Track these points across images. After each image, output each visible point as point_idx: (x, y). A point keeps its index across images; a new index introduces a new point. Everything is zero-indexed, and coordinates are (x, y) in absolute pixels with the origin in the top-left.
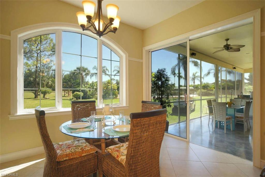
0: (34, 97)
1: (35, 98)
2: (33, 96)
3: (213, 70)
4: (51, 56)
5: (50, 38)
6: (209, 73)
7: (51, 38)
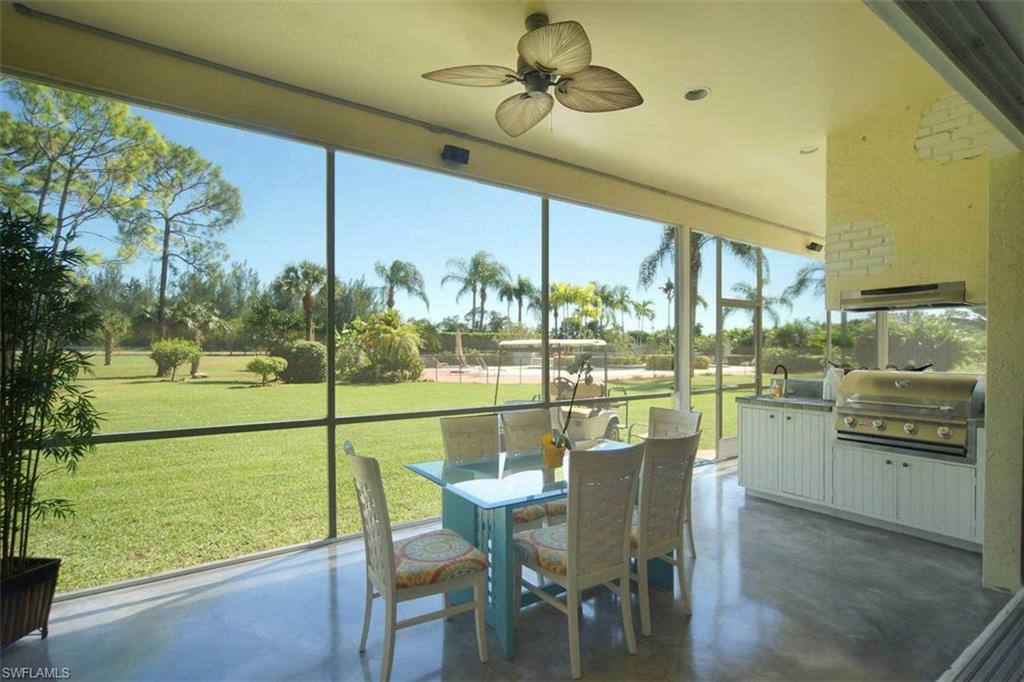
0: (155, 374)
1: (159, 374)
2: (152, 367)
3: (818, 269)
4: (218, 228)
5: (210, 164)
6: (802, 283)
7: (213, 166)
